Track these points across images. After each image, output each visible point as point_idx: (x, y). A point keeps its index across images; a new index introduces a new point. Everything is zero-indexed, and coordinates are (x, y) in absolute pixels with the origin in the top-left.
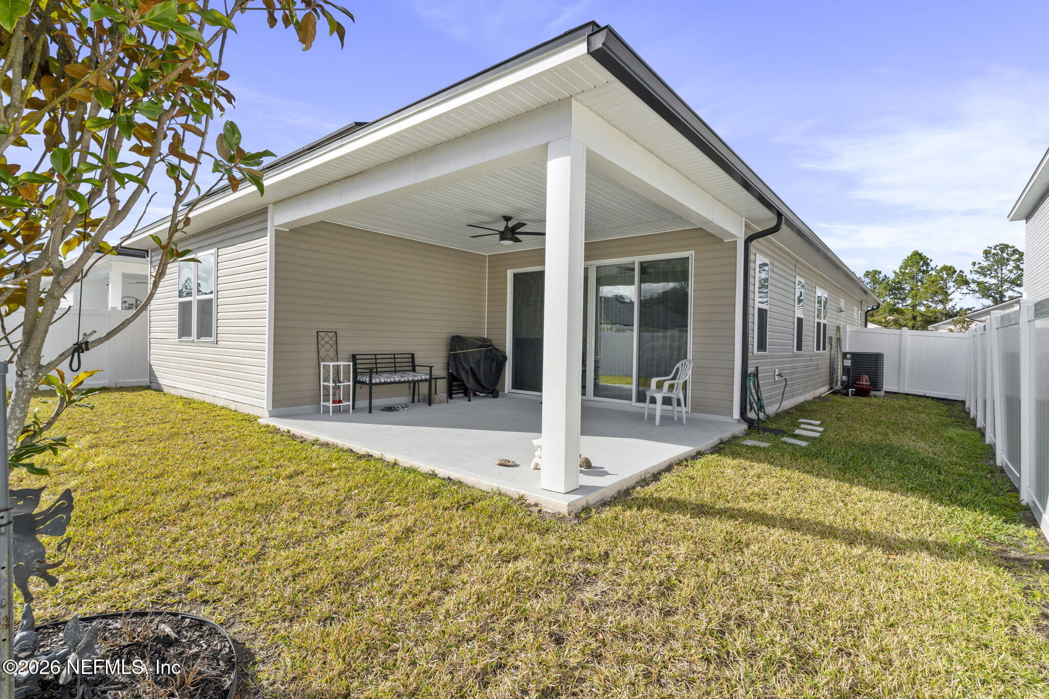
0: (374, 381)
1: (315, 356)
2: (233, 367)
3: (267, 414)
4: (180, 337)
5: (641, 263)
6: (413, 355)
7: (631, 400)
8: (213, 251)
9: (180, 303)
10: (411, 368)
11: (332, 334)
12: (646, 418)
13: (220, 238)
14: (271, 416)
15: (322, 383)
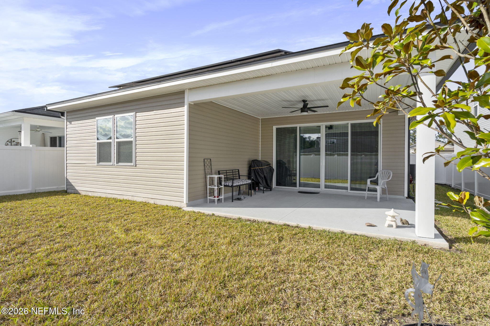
0: (234, 185)
1: (203, 172)
2: (151, 179)
3: (186, 206)
4: (97, 163)
5: (352, 124)
6: (238, 170)
7: (347, 189)
8: (132, 114)
9: (98, 143)
10: (238, 177)
11: (209, 160)
12: (366, 198)
13: (137, 107)
14: (187, 206)
15: (208, 187)
